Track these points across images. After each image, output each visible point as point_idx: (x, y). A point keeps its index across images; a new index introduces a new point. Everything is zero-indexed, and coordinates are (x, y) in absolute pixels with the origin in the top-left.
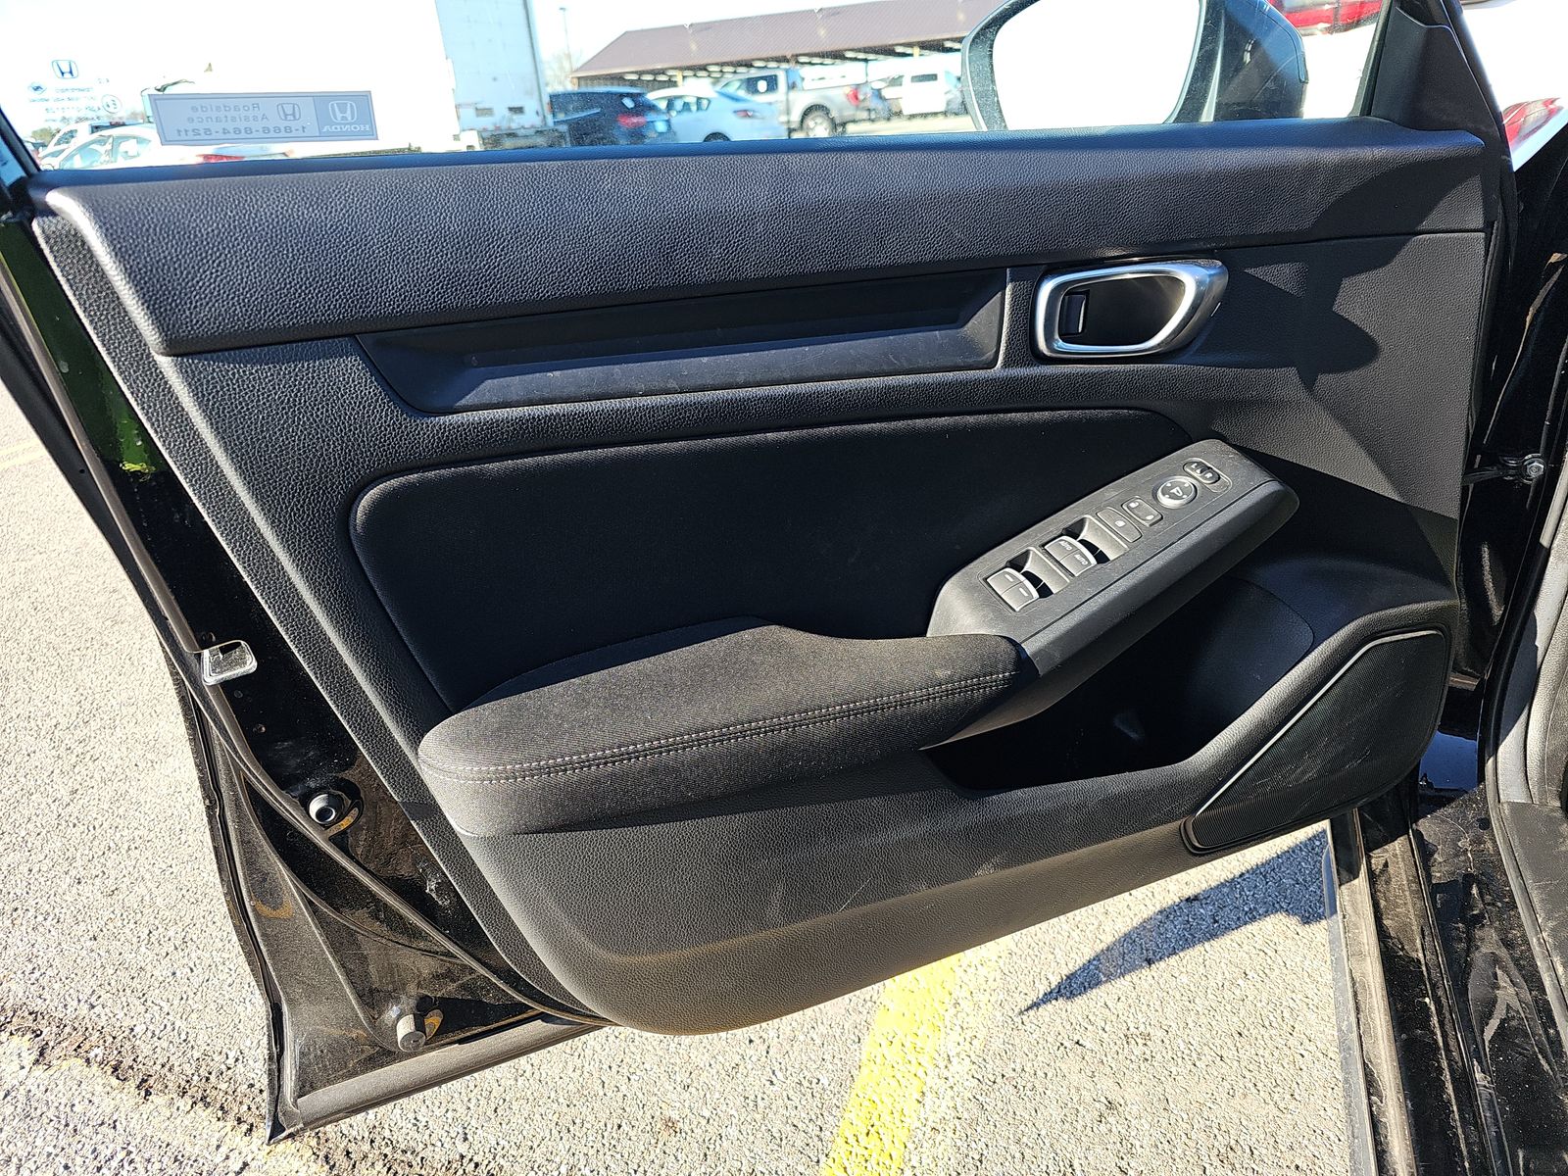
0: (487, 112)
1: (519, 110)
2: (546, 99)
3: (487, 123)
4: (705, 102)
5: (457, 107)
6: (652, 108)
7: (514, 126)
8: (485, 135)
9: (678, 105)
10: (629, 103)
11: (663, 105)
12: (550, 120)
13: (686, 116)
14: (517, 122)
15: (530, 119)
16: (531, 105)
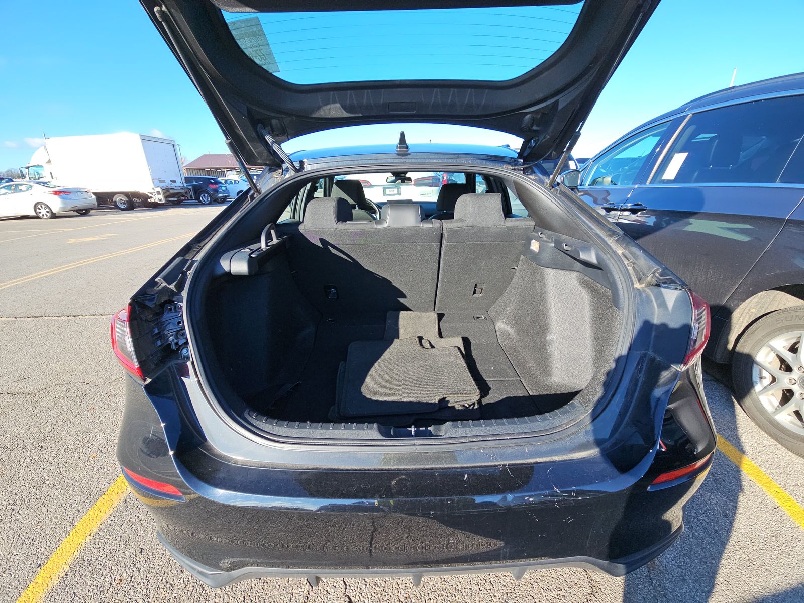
0: (164, 182)
1: (175, 182)
2: (183, 179)
3: (163, 185)
4: (237, 182)
5: (153, 180)
6: (221, 183)
7: (173, 186)
8: (164, 189)
9: (228, 182)
10: (212, 181)
11: (223, 182)
12: (185, 185)
13: (231, 186)
14: (174, 185)
15: (178, 184)
16: (178, 180)
